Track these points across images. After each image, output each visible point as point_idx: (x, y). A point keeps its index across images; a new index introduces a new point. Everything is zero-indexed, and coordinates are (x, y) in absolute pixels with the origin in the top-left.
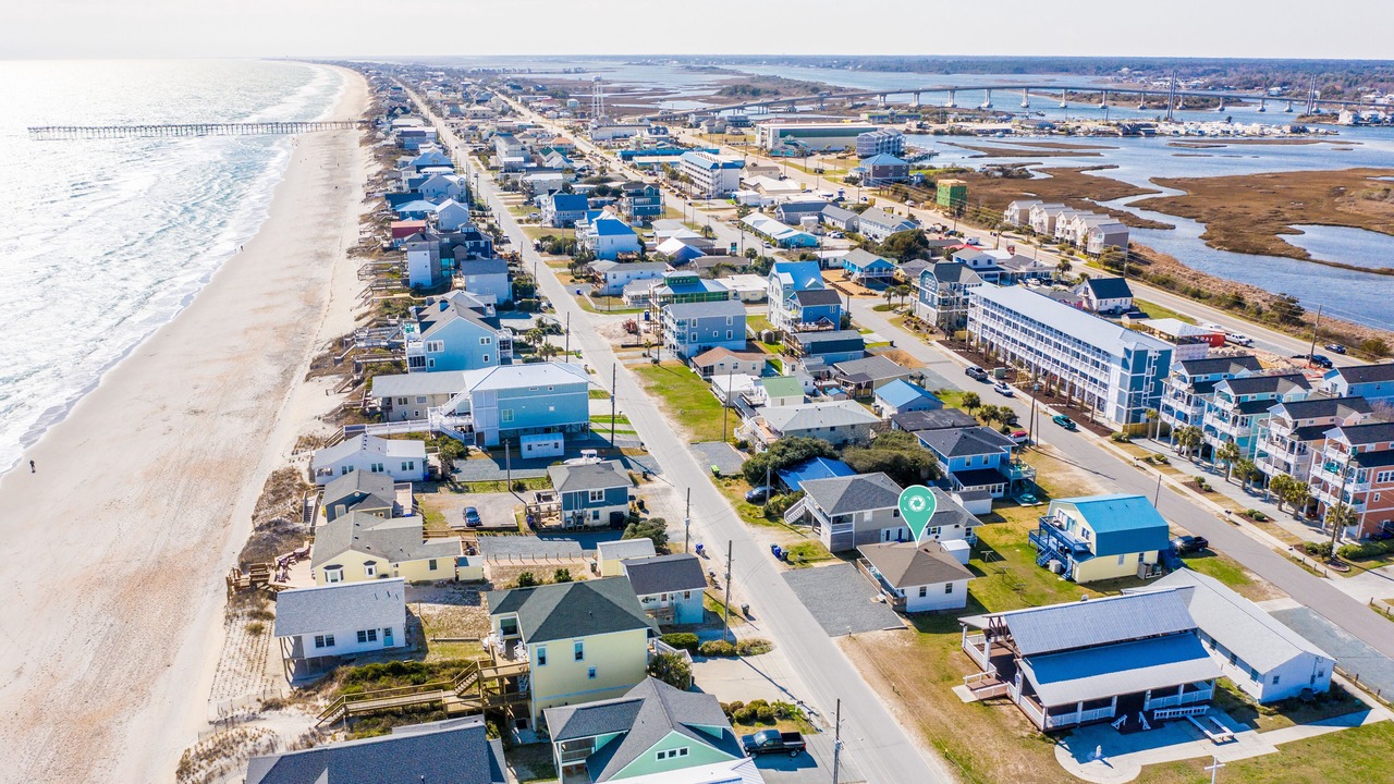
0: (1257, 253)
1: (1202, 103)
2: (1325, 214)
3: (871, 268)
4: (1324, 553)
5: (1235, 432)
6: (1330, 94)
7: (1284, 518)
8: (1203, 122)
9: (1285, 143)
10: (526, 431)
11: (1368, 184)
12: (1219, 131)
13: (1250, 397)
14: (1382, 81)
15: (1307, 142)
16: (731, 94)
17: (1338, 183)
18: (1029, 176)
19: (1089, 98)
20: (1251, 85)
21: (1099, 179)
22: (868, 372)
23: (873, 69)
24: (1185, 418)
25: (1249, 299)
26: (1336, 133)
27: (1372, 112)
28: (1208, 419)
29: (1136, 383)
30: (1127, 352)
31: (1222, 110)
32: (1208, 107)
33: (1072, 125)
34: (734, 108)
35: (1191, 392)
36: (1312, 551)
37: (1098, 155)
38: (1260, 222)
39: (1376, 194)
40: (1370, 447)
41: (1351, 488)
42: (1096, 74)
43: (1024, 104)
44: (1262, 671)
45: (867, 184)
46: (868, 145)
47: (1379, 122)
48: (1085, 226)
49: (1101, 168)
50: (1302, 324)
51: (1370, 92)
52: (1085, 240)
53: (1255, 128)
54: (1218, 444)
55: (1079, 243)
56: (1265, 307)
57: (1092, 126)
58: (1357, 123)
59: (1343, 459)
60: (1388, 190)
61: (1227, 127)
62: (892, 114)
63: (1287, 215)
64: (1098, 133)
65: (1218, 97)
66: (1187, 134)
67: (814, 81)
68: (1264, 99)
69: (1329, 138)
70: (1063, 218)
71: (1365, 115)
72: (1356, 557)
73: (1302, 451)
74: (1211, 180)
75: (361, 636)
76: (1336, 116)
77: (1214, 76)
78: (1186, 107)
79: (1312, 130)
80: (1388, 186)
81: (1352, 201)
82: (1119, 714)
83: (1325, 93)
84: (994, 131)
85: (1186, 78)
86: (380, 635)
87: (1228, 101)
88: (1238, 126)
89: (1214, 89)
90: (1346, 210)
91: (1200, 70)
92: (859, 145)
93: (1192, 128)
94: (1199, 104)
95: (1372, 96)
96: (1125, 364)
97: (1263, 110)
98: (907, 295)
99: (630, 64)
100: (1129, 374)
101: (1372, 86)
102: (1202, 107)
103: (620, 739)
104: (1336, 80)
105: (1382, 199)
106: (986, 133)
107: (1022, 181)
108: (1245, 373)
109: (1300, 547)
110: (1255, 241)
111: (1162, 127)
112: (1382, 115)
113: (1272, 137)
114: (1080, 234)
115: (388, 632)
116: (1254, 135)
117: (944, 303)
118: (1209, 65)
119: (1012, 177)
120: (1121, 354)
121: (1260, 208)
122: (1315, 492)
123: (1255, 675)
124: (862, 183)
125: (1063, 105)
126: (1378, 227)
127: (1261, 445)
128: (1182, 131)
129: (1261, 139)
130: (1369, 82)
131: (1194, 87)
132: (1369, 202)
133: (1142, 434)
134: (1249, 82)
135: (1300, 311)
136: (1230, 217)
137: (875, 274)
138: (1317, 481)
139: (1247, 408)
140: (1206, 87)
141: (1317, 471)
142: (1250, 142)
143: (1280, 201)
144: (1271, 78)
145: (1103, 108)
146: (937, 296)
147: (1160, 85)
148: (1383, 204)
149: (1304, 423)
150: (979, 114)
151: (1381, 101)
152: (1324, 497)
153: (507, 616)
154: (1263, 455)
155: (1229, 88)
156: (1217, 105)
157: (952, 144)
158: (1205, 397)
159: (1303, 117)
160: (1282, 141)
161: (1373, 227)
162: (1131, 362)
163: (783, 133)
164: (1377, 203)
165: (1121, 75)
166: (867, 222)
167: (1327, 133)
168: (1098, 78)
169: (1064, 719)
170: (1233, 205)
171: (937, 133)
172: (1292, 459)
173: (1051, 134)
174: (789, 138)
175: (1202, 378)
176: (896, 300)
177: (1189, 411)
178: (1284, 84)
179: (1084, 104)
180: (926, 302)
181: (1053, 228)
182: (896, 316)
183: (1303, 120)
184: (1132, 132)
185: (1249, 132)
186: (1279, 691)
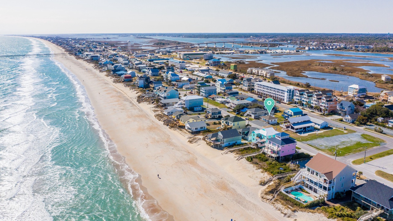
0: (298, 77)
1: (274, 45)
2: (308, 69)
3: (229, 81)
4: (324, 115)
5: (307, 100)
6: (302, 43)
7: (317, 111)
8: (276, 50)
9: (295, 54)
10: (195, 107)
11: (315, 63)
12: (280, 52)
13: (309, 95)
14: (313, 39)
15: (300, 54)
16: (157, 45)
17: (309, 63)
18: (245, 63)
19: (247, 44)
20: (283, 40)
21: (260, 63)
22: (243, 97)
23: (188, 37)
24: (299, 99)
25: (300, 84)
26: (305, 52)
27: (312, 47)
28: (303, 99)
29: (290, 95)
30: (288, 90)
31: (279, 47)
32: (275, 46)
33: (247, 51)
34: (163, 48)
35: (300, 95)
36: (322, 115)
37: (256, 58)
38: (296, 71)
39: (317, 65)
40: (328, 99)
41: (326, 106)
42: (245, 38)
43: (232, 46)
44: (320, 124)
45: (211, 65)
46: (206, 57)
47: (314, 49)
48: (265, 72)
49: (259, 61)
50: (311, 88)
51: (311, 42)
52: (266, 75)
53: (288, 51)
54: (305, 103)
55: (265, 76)
56: (304, 85)
57: (252, 51)
58: (309, 49)
59: (325, 101)
60: (320, 64)
61: (282, 51)
62: (205, 49)
63: (301, 69)
64: (254, 53)
65: (277, 44)
66: (274, 53)
67: (175, 40)
68: (288, 44)
69: (304, 53)
70: (260, 71)
71: (311, 47)
72: (328, 115)
73: (318, 101)
74: (284, 63)
75: (201, 128)
76: (305, 48)
77: (273, 38)
78: (270, 46)
79: (300, 51)
80: (320, 63)
81: (313, 67)
82: (303, 130)
83: (300, 43)
84: (230, 53)
85: (267, 38)
86: (203, 128)
87: (280, 45)
88: (284, 51)
89: (275, 42)
90: (312, 68)
91: (270, 36)
92: (204, 57)
93: (274, 51)
94: (273, 45)
95: (311, 43)
96: (288, 92)
97: (288, 47)
98: (240, 85)
99: (119, 36)
100: (288, 94)
101: (310, 40)
102: (274, 46)
103: (249, 132)
104: (302, 39)
105: (319, 66)
106: (229, 53)
107: (243, 64)
108: (307, 91)
109: (320, 115)
110: (297, 74)
111: (268, 51)
112: (314, 47)
113: (292, 53)
114: (264, 74)
115: (204, 127)
116: (288, 53)
117: (249, 86)
118: (271, 35)
119: (241, 63)
120: (287, 90)
121: (296, 68)
122: (321, 107)
123: (319, 125)
124: (210, 65)
125: (242, 46)
126: (319, 71)
127: (312, 102)
128: (273, 52)
129: (290, 54)
130: (310, 39)
131: (270, 41)
132: (316, 66)
133: (292, 103)
134: (282, 40)
135: (310, 85)
136: (290, 70)
137: (230, 82)
138: (321, 105)
139: (309, 96)
140: (272, 41)
141: (321, 104)
142: (288, 54)
143: (299, 67)
144: (287, 39)
145: (252, 47)
146: (247, 85)
147: (262, 40)
148: (319, 67)
149: (318, 97)
150: (223, 49)
151: (313, 44)
152: (322, 108)
153: (226, 121)
154: (312, 103)
155: (278, 41)
156: (277, 46)
157: (222, 56)
158: (302, 96)
159: (297, 48)
160: (294, 54)
161: (318, 71)
162: (289, 92)
163: (185, 55)
164: (318, 67)
165: (251, 38)
166: (220, 73)
167: (303, 52)
168: (246, 39)
169: (297, 131)
170: (290, 68)
171: (217, 54)
172: (317, 103)
173: (243, 53)
174: (187, 56)
175: (301, 93)
176: (238, 86)
177: (299, 98)
178: (291, 40)
179: (246, 46)
180: (245, 86)
181: (258, 73)
182: (238, 89)
183: (298, 49)
184: (262, 52)
185: (287, 52)
186: (322, 127)
